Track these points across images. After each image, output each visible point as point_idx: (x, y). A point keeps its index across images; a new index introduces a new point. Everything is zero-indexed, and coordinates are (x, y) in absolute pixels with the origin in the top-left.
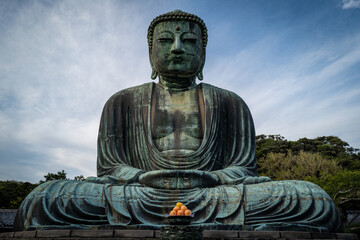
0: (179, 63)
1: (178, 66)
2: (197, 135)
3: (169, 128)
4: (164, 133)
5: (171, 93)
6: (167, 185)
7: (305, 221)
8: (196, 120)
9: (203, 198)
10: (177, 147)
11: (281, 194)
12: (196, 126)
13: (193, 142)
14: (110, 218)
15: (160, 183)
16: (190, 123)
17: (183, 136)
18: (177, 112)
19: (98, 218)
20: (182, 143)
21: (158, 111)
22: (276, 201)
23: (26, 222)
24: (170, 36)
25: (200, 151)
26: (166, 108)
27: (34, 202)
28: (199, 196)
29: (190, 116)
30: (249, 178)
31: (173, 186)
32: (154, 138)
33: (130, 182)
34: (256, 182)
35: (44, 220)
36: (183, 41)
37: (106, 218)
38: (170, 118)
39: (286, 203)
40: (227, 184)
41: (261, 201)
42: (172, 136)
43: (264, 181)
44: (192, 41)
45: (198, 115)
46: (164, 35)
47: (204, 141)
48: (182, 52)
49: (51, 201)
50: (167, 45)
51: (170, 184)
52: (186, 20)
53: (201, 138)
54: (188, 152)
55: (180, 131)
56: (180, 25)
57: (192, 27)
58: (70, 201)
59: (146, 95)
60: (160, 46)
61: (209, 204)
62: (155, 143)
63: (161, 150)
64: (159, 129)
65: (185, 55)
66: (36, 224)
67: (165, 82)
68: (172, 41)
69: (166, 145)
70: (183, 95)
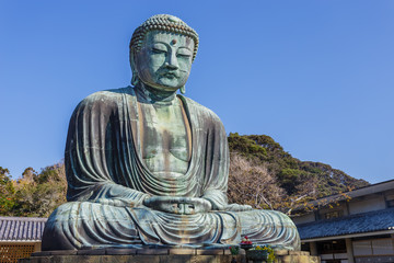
0: (171, 78)
1: (168, 82)
2: (185, 158)
3: (159, 148)
4: (155, 152)
5: (155, 106)
6: (176, 210)
8: (183, 142)
10: (167, 169)
12: (184, 149)
13: (182, 165)
14: (143, 239)
15: (168, 207)
16: (179, 145)
17: (172, 158)
18: (165, 132)
19: (134, 239)
20: (172, 166)
21: (146, 129)
23: (76, 241)
24: (165, 49)
25: (188, 175)
26: (155, 125)
29: (178, 137)
30: (236, 206)
31: (181, 211)
32: (144, 158)
35: (94, 240)
36: (178, 56)
37: (140, 239)
38: (159, 138)
41: (251, 228)
42: (162, 158)
43: (247, 210)
44: (185, 57)
46: (159, 46)
47: (192, 164)
48: (176, 68)
49: (92, 224)
50: (161, 57)
51: (179, 209)
53: (189, 161)
54: (178, 175)
55: (170, 152)
56: (176, 38)
57: (187, 42)
59: (133, 107)
60: (153, 56)
62: (145, 162)
63: (152, 171)
64: (150, 148)
65: (177, 72)
66: (87, 244)
68: (166, 54)
69: (156, 167)
70: (167, 111)
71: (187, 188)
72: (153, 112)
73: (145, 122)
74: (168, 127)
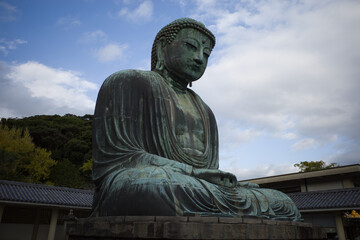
0: (195, 70)
1: (193, 73)
3: (186, 128)
4: (183, 130)
5: (176, 92)
8: (201, 125)
9: (246, 197)
10: (193, 147)
12: (202, 132)
13: (201, 145)
16: (200, 129)
17: (195, 137)
18: (188, 114)
20: (195, 144)
24: (196, 45)
25: (206, 154)
26: (181, 107)
27: (172, 189)
29: (198, 121)
32: (177, 134)
36: (204, 54)
38: (186, 119)
42: (187, 135)
45: (202, 122)
46: (193, 42)
48: (202, 63)
50: (192, 51)
52: (210, 38)
53: (205, 143)
54: (200, 153)
55: (193, 132)
56: (205, 39)
59: (164, 88)
62: (177, 138)
63: (183, 146)
64: (180, 126)
65: (201, 67)
68: (196, 49)
70: (185, 97)
72: (176, 96)
73: (174, 104)
74: (189, 111)
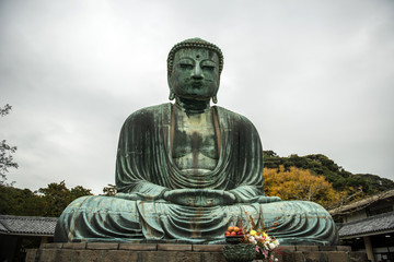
0: (199, 88)
1: (196, 91)
2: (214, 156)
3: (188, 148)
4: (184, 152)
5: (189, 114)
6: (192, 203)
7: (312, 237)
8: (212, 142)
9: (225, 215)
10: (195, 166)
11: (292, 213)
13: (210, 162)
14: (145, 232)
15: (185, 200)
16: (207, 144)
17: (201, 156)
18: (195, 134)
19: (134, 232)
20: (200, 163)
21: (177, 131)
22: (289, 219)
23: (70, 234)
24: (190, 62)
25: (216, 171)
26: (185, 129)
27: (74, 216)
28: (222, 213)
29: (207, 138)
30: (262, 197)
31: (197, 204)
32: (174, 157)
33: (157, 199)
34: (269, 202)
35: (87, 233)
36: (203, 67)
37: (141, 232)
38: (189, 139)
39: (297, 221)
40: (243, 202)
41: (276, 219)
42: (190, 156)
43: (275, 201)
44: (210, 68)
45: (215, 137)
46: (185, 61)
47: (220, 161)
48: (201, 78)
49: (90, 216)
50: (187, 71)
51: (195, 201)
52: (206, 49)
53: (217, 159)
54: (206, 171)
55: (199, 151)
56: (200, 53)
57: (211, 55)
58: (108, 217)
59: (166, 116)
60: (180, 71)
61: (231, 221)
62: (175, 162)
63: (181, 169)
64: (179, 148)
65: (203, 81)
66: (80, 237)
67: (182, 104)
68: (192, 67)
69: (185, 164)
70: (199, 117)
71: (215, 184)
72: (186, 119)
73: (176, 126)
74: (198, 130)
